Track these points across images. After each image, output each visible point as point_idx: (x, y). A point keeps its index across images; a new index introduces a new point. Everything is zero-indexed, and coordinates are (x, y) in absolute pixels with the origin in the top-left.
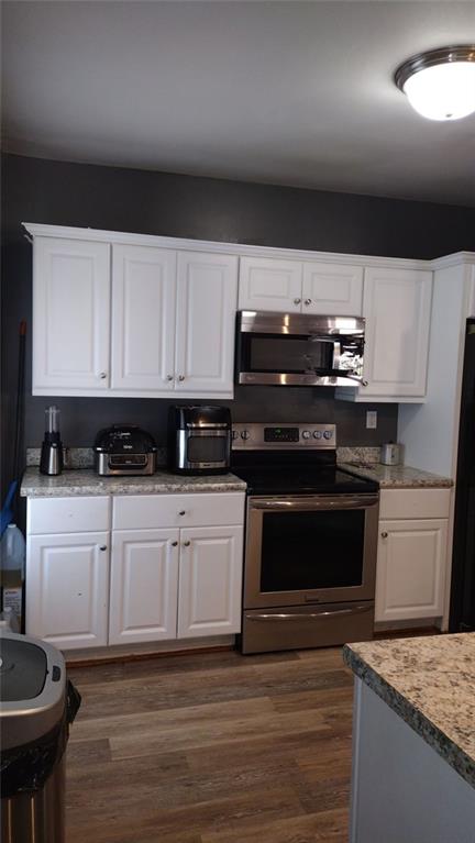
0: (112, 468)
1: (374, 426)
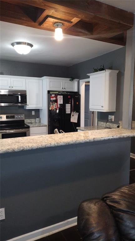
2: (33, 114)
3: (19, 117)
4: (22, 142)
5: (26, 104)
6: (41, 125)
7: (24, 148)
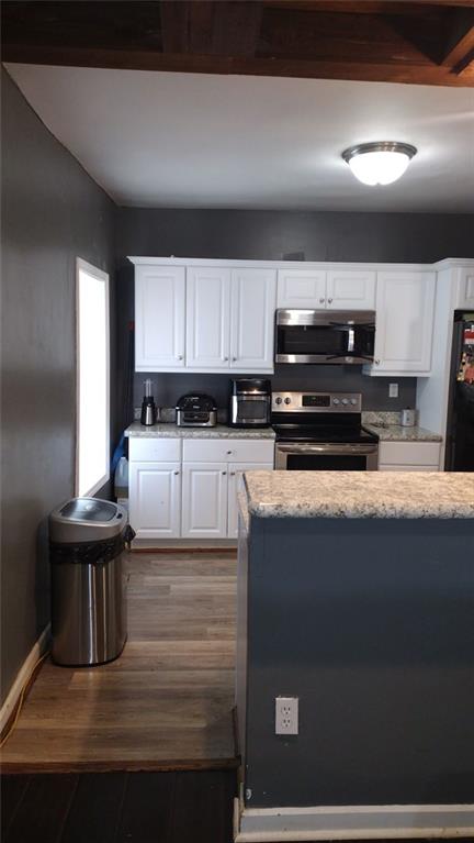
0: (186, 421)
1: (396, 395)
2: (391, 396)
3: (345, 401)
4: (366, 489)
5: (372, 360)
6: (421, 435)
7: (376, 509)
